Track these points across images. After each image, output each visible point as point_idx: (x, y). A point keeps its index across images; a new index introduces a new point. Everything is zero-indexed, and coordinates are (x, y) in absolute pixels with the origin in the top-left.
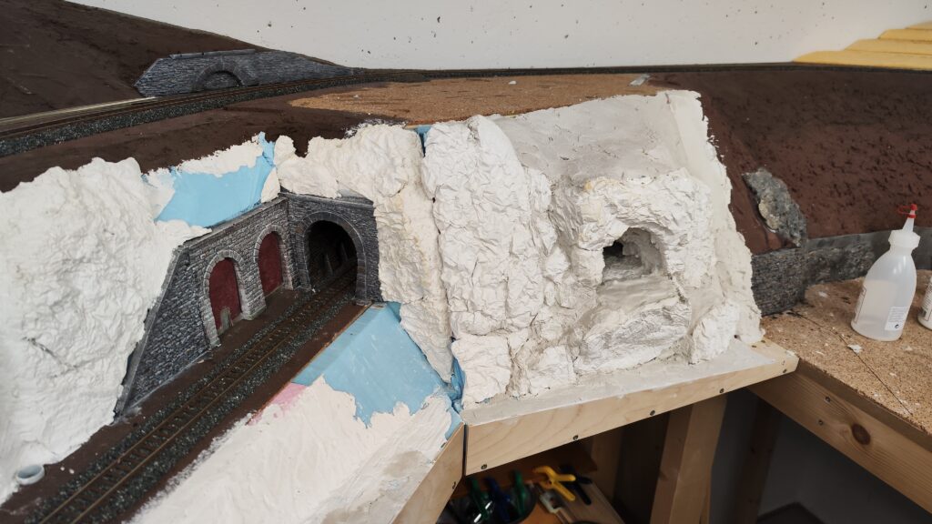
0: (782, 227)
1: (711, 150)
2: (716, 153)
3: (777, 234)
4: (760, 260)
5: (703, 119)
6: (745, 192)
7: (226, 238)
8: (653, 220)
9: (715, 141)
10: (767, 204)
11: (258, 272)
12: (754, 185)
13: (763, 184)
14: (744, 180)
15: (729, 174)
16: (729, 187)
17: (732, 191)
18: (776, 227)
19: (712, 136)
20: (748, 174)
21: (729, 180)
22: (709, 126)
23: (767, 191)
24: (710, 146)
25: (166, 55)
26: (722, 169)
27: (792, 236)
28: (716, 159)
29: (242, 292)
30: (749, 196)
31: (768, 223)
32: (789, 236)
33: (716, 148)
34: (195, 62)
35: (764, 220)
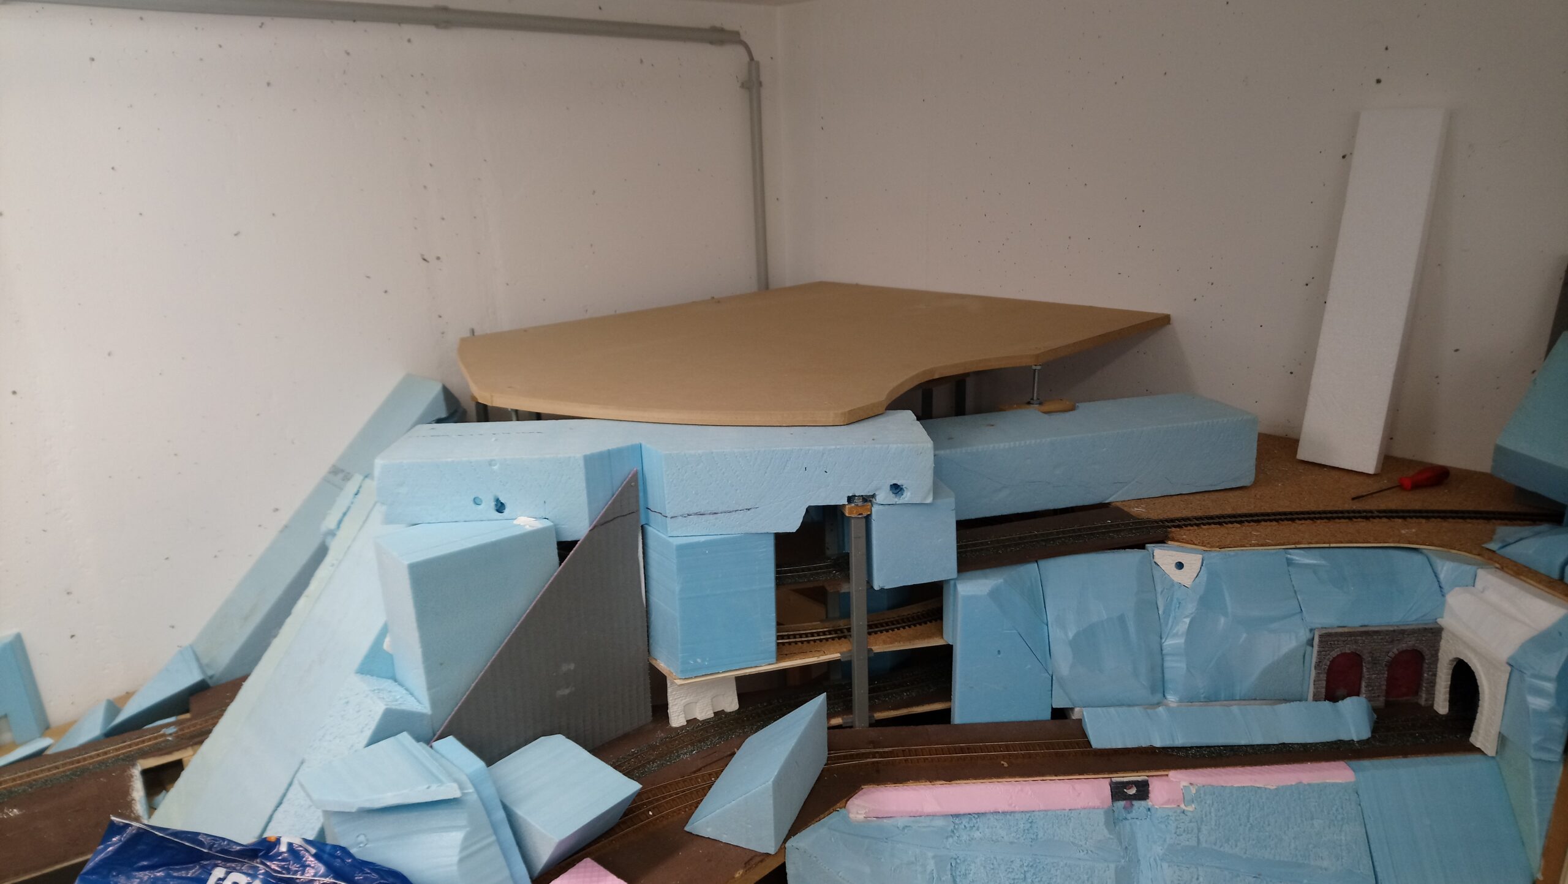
7: (1359, 638)
11: (1386, 676)
29: (1363, 684)
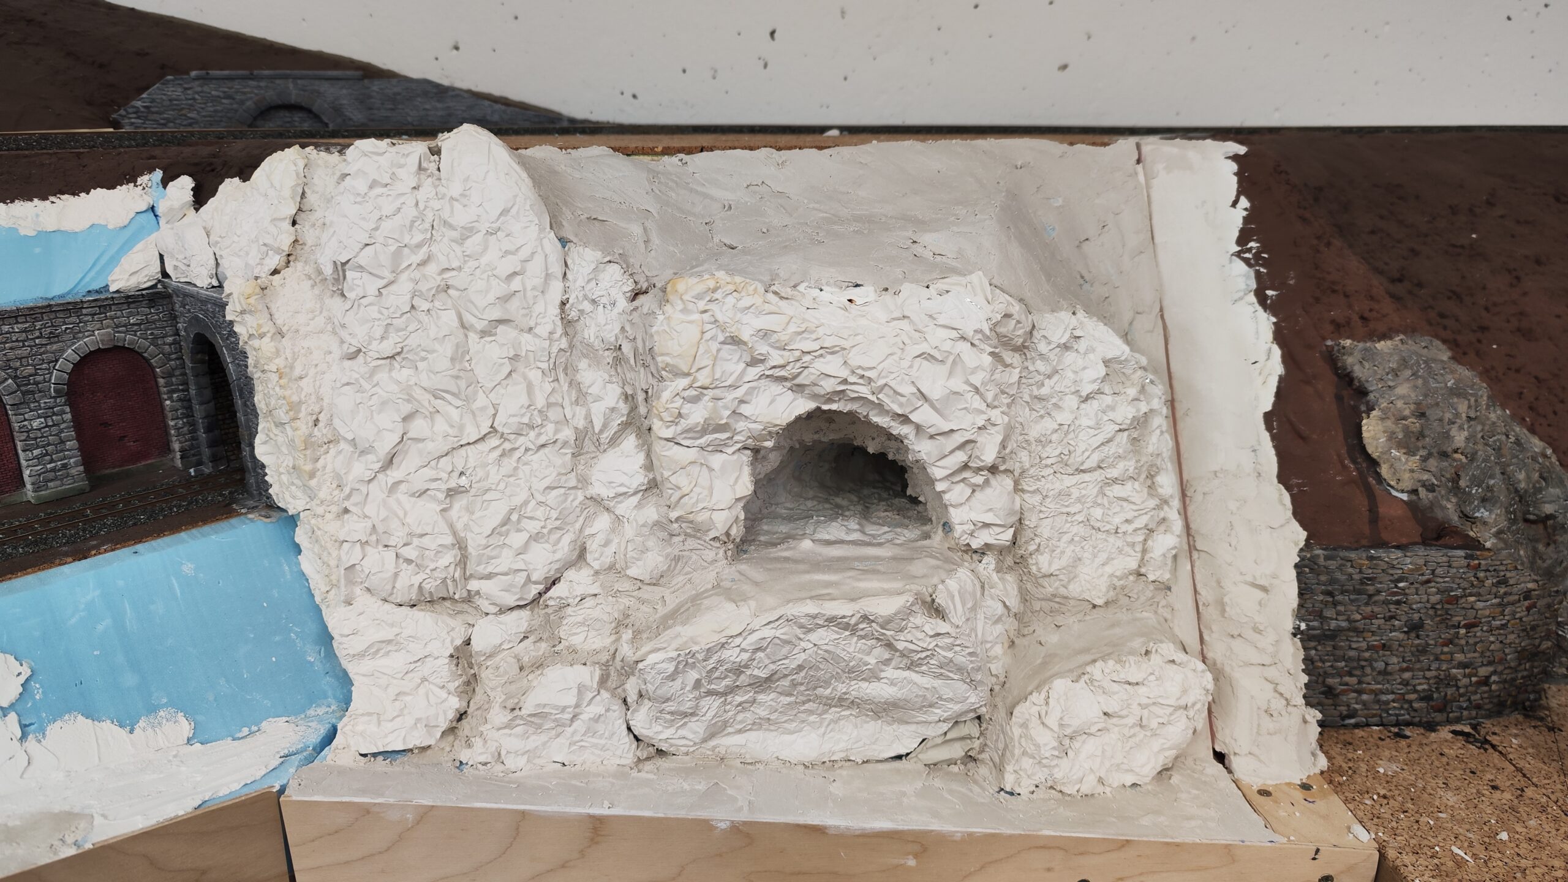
0: (1431, 488)
1: (1242, 276)
2: (1254, 285)
3: (1413, 507)
4: (1333, 565)
5: (1235, 204)
6: (1327, 385)
8: (864, 391)
9: (1257, 256)
10: (1389, 423)
12: (1360, 372)
13: (1395, 373)
14: (1332, 359)
15: (1280, 337)
16: (1274, 366)
17: (1281, 380)
18: (1407, 484)
19: (1252, 244)
20: (1348, 342)
21: (1277, 352)
22: (1246, 220)
23: (1403, 389)
24: (1240, 267)
25: (180, 71)
26: (1265, 323)
27: (1466, 517)
28: (1252, 298)
30: (1339, 398)
31: (1384, 471)
32: (1455, 518)
33: (1258, 276)
34: (237, 85)
35: (1374, 463)
